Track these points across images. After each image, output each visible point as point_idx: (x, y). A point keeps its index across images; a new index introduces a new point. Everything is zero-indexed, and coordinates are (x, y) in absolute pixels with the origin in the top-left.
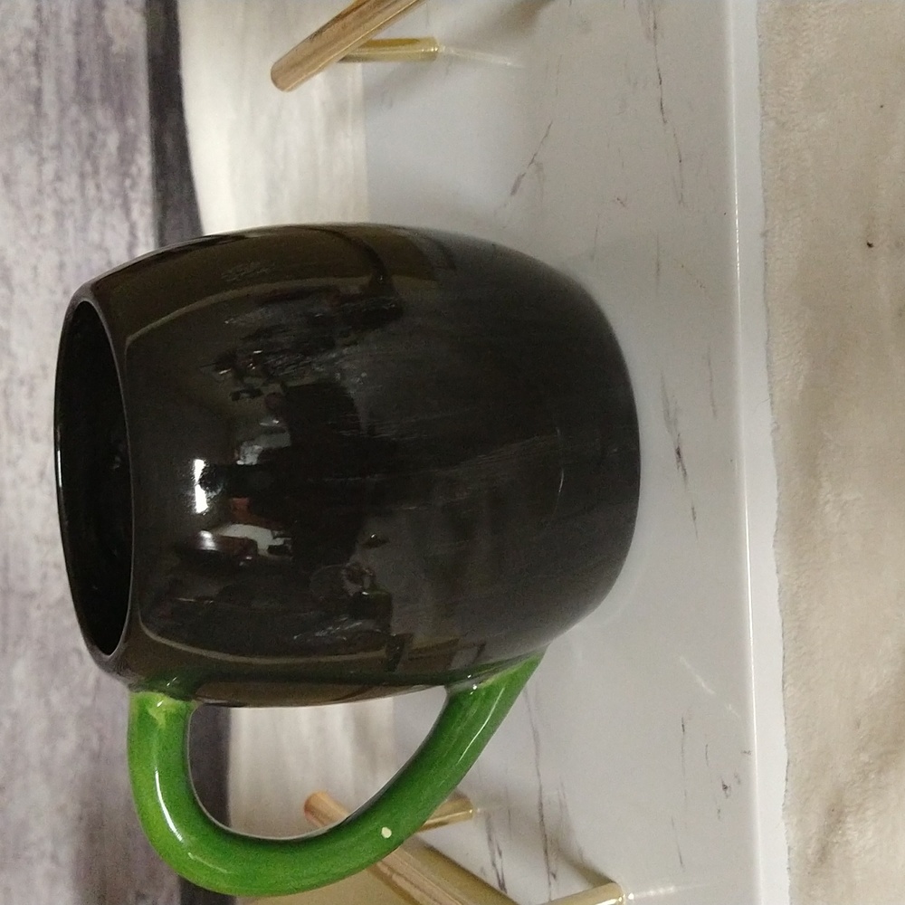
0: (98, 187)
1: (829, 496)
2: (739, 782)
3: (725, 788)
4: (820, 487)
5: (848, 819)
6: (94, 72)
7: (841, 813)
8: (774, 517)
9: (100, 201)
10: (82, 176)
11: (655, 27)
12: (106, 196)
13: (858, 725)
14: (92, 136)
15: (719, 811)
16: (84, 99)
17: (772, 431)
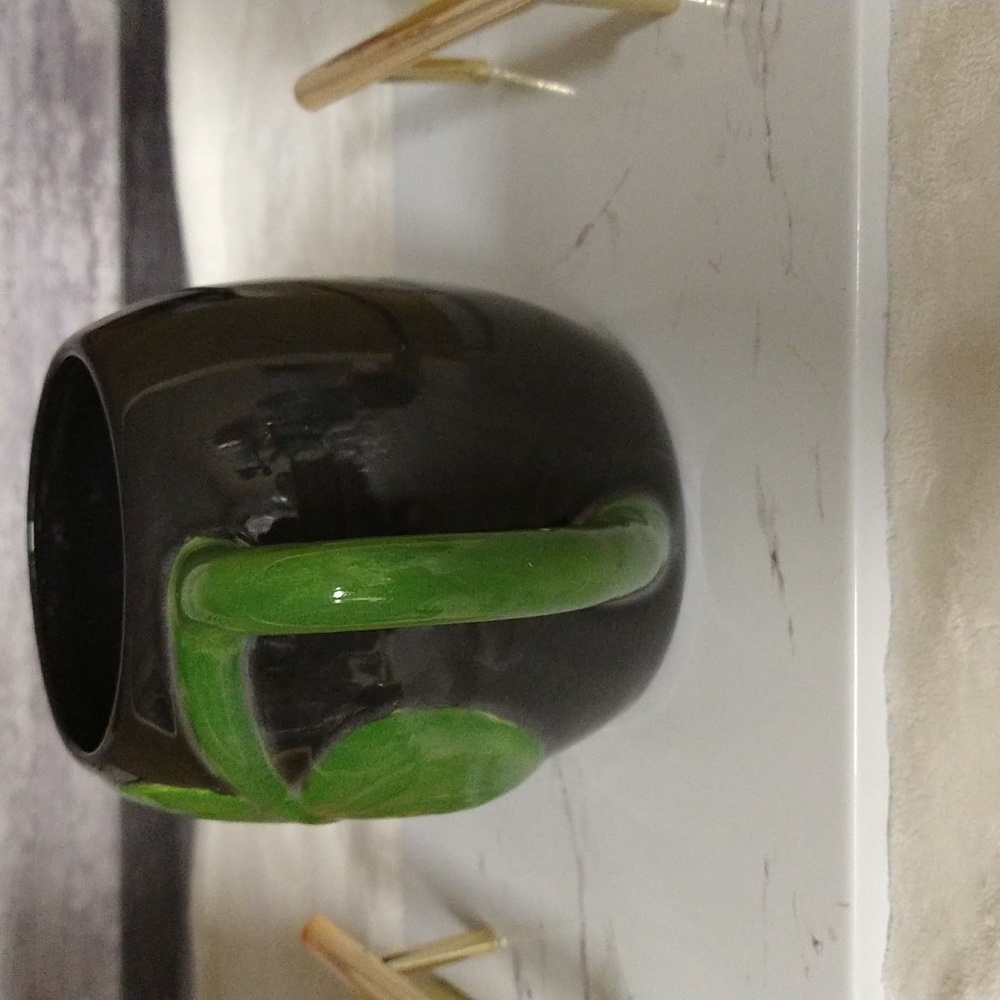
0: (56, 196)
1: (959, 620)
2: (834, 938)
3: (816, 943)
4: (948, 609)
5: (968, 990)
6: (54, 63)
7: (959, 982)
8: (886, 637)
9: (58, 212)
10: (38, 182)
11: (765, 70)
12: (65, 207)
13: (983, 884)
14: (51, 137)
15: (807, 969)
16: (43, 93)
17: (888, 540)
